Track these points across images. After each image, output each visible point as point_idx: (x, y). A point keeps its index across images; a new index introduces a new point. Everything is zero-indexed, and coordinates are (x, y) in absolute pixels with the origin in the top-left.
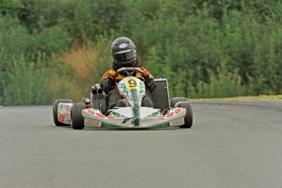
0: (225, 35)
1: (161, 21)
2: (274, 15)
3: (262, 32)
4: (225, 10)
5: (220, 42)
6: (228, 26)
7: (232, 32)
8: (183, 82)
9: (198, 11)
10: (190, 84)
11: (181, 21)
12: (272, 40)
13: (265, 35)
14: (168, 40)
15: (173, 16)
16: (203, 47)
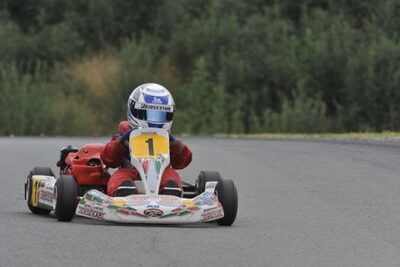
0: (303, 43)
1: (213, 20)
2: (374, 18)
3: (357, 41)
4: (304, 7)
5: (297, 54)
6: (309, 31)
7: (314, 40)
8: (242, 109)
9: (267, 9)
10: (253, 112)
11: (242, 22)
12: (372, 53)
13: (362, 45)
14: (222, 48)
15: (229, 14)
16: (273, 61)
